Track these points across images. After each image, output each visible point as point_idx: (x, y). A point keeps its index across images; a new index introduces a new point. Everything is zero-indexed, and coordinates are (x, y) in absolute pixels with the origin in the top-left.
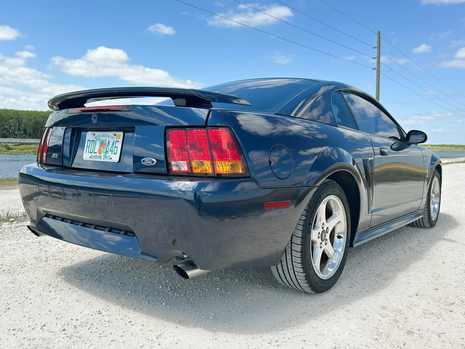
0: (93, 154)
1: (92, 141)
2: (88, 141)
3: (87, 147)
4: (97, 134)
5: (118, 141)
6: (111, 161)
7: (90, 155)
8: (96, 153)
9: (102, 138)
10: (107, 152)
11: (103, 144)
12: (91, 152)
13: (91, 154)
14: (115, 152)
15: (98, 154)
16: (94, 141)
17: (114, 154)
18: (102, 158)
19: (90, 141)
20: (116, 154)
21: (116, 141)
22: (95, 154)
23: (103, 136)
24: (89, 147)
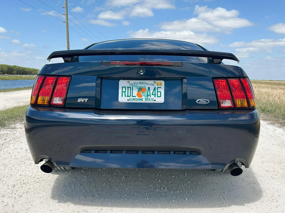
0: (131, 97)
1: (128, 87)
2: (123, 87)
3: (123, 92)
4: (132, 82)
5: (161, 88)
6: (155, 102)
7: (128, 98)
8: (135, 96)
9: (138, 85)
10: (148, 95)
11: (140, 89)
12: (128, 96)
13: (130, 97)
14: (159, 95)
15: (137, 97)
16: (130, 87)
17: (158, 97)
18: (144, 100)
19: (125, 87)
20: (160, 97)
21: (158, 88)
22: (134, 98)
23: (140, 83)
24: (125, 92)
